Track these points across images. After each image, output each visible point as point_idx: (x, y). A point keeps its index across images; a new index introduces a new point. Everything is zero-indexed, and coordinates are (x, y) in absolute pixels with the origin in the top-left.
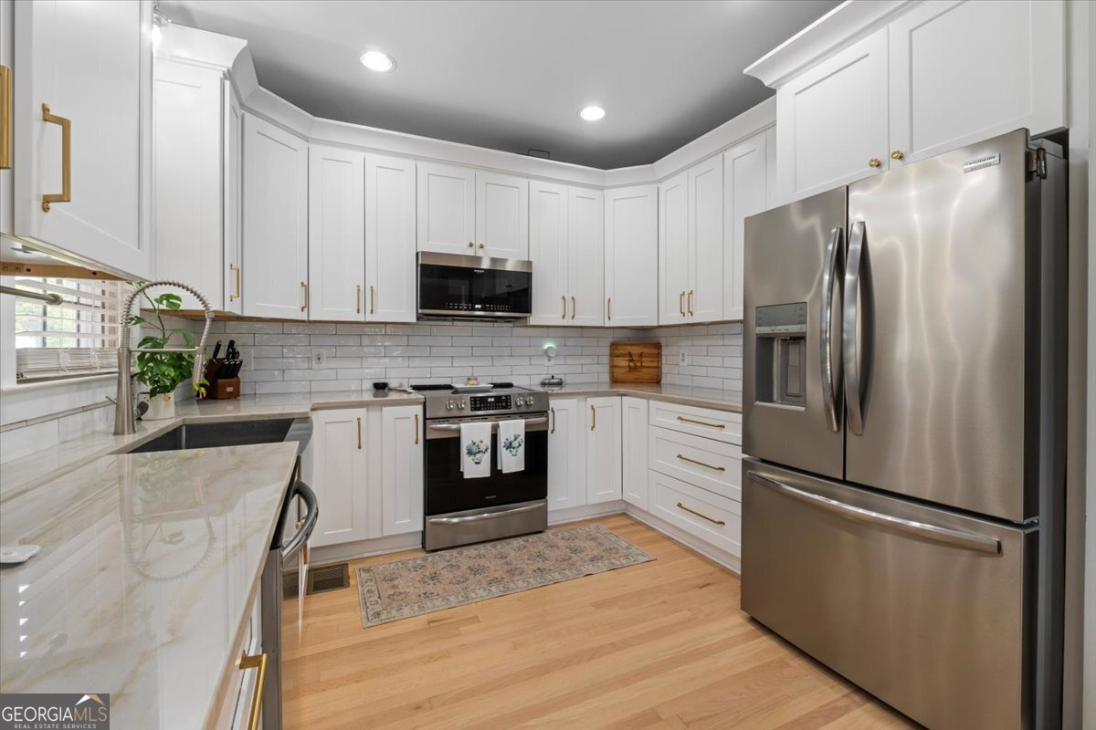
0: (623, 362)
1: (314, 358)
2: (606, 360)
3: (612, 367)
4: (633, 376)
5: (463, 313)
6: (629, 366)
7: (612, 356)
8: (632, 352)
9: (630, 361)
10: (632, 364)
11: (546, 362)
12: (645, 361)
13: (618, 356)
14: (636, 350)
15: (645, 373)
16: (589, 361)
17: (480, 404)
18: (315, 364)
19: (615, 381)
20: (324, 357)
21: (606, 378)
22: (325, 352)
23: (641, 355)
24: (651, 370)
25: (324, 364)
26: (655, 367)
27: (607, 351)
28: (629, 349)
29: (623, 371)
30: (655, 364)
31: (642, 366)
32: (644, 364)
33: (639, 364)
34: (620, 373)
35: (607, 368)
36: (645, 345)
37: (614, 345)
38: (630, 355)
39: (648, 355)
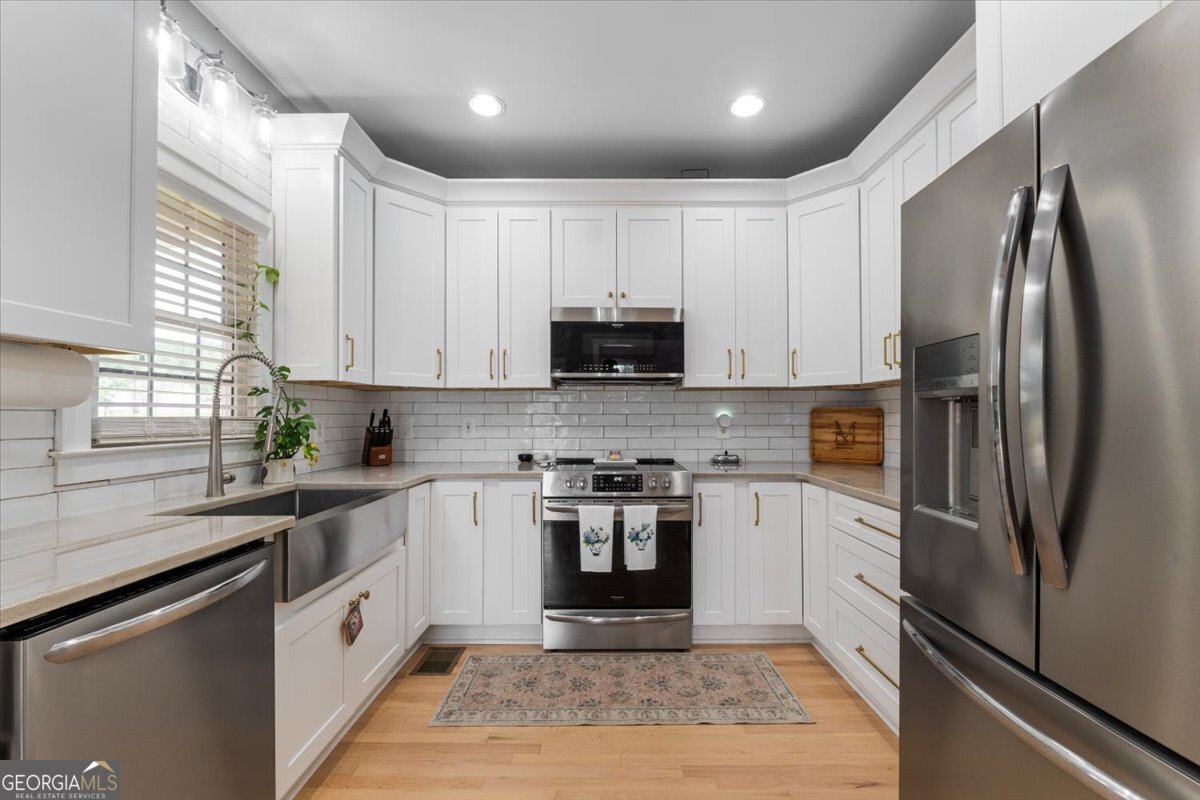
0: (829, 436)
1: (465, 426)
2: (805, 432)
3: (813, 441)
4: (842, 454)
5: (599, 375)
6: (836, 440)
7: (813, 426)
8: (840, 422)
9: (838, 434)
10: (840, 438)
11: (719, 434)
12: (859, 434)
13: (821, 427)
14: (846, 419)
15: (860, 452)
16: (780, 432)
17: (604, 483)
18: (464, 434)
19: (817, 461)
20: (473, 427)
21: (804, 456)
22: (474, 421)
23: (853, 426)
24: (868, 447)
25: (474, 433)
26: (874, 443)
27: (806, 420)
28: (836, 417)
29: (827, 447)
30: (874, 439)
31: (854, 442)
32: (857, 439)
33: (850, 438)
34: (824, 449)
35: (806, 442)
36: (859, 412)
37: (815, 412)
38: (838, 425)
39: (864, 426)
